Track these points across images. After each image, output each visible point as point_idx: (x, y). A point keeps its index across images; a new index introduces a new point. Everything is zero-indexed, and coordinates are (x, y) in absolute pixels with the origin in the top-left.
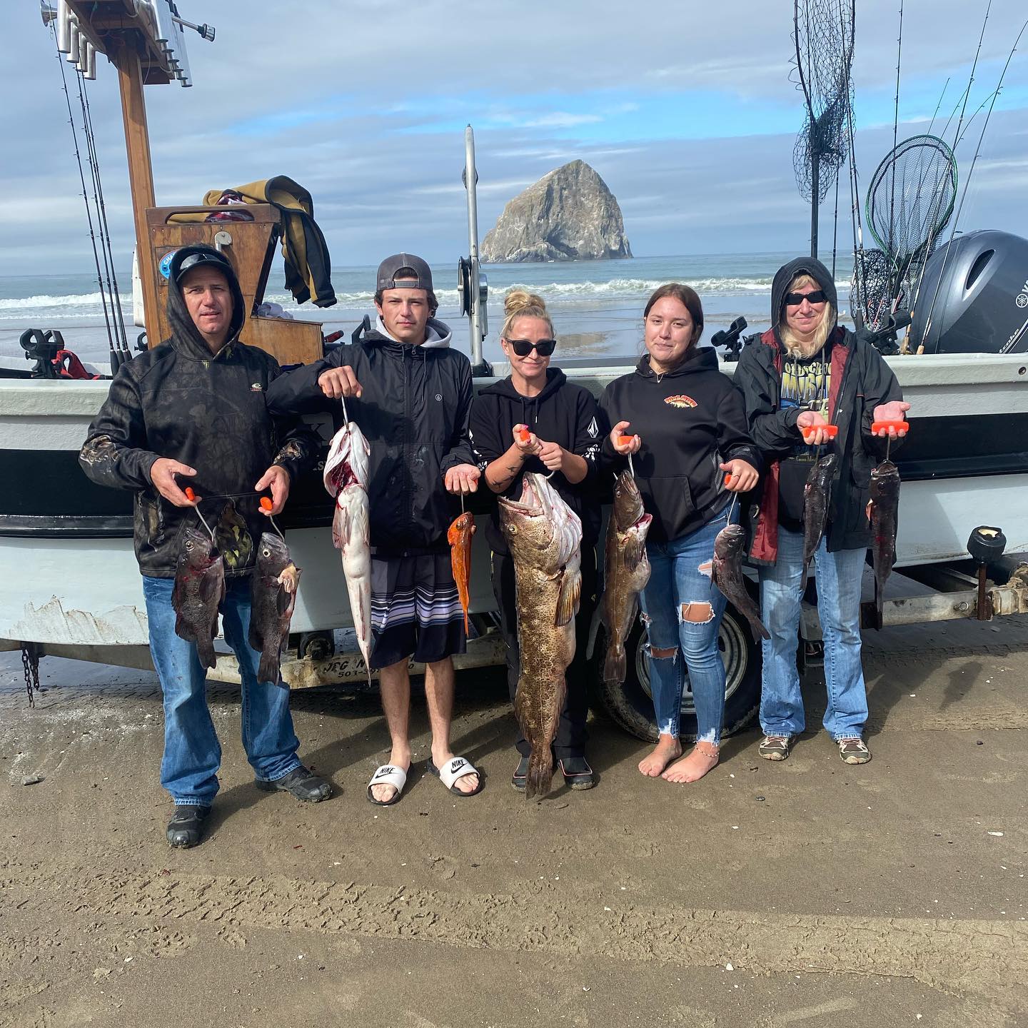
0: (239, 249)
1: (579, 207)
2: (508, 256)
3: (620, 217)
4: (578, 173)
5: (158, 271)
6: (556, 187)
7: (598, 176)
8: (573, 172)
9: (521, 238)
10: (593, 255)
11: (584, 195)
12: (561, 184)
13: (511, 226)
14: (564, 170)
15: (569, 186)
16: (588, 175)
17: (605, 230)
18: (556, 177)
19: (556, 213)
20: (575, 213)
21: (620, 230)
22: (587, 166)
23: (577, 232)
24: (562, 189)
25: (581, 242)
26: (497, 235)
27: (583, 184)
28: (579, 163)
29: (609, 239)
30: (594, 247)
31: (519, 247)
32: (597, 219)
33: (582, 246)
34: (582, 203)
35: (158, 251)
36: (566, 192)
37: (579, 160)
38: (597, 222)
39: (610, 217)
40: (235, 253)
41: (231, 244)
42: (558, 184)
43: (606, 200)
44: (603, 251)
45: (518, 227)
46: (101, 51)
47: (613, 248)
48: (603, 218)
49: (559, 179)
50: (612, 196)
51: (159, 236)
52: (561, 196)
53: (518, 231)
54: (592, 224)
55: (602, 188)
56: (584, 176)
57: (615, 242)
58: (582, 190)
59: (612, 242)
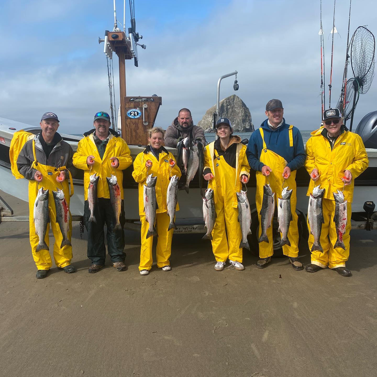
0: (149, 109)
1: (234, 112)
2: (206, 130)
3: (250, 116)
4: (234, 99)
5: (127, 115)
6: (225, 104)
7: (242, 100)
8: (232, 99)
9: (211, 124)
10: (239, 130)
11: (236, 108)
12: (227, 103)
13: (207, 119)
14: (228, 99)
15: (230, 104)
16: (238, 100)
17: (244, 121)
18: (225, 101)
19: (225, 114)
20: (232, 114)
21: (250, 121)
22: (238, 97)
23: (233, 122)
24: (227, 105)
25: (234, 125)
26: (202, 122)
27: (236, 104)
28: (234, 96)
29: (245, 124)
30: (239, 127)
31: (210, 127)
32: (241, 117)
33: (234, 127)
34: (235, 111)
35: (127, 109)
36: (229, 106)
37: (235, 95)
38: (241, 118)
39: (246, 116)
40: (148, 110)
41: (147, 108)
42: (226, 104)
43: (245, 109)
44: (243, 129)
45: (210, 119)
46: (114, 51)
47: (247, 128)
48: (243, 116)
49: (226, 102)
50: (247, 108)
51: (127, 105)
52: (227, 108)
53: (210, 121)
54: (239, 119)
55: (244, 105)
56: (236, 100)
57: (248, 125)
58: (235, 106)
59: (247, 125)
